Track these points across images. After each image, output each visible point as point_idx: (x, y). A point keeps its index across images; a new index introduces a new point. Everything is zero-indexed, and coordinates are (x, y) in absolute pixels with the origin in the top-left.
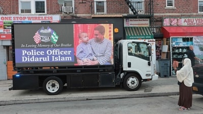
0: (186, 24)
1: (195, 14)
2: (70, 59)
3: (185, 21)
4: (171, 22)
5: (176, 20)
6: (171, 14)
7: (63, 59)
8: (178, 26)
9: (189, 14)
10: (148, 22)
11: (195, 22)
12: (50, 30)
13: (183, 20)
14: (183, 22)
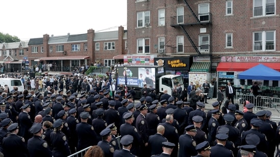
0: (239, 60)
1: (249, 52)
2: (136, 84)
3: (238, 58)
4: (227, 59)
5: (231, 58)
6: (227, 53)
7: (134, 84)
8: (232, 61)
9: (244, 52)
10: (209, 59)
11: (247, 59)
12: (129, 70)
13: (236, 57)
14: (236, 59)
